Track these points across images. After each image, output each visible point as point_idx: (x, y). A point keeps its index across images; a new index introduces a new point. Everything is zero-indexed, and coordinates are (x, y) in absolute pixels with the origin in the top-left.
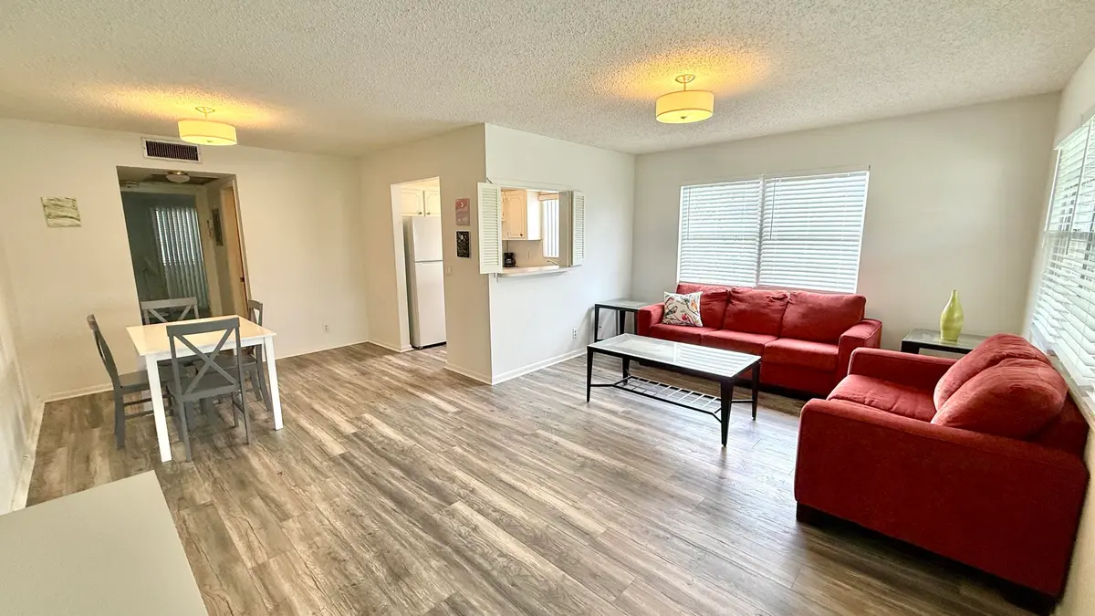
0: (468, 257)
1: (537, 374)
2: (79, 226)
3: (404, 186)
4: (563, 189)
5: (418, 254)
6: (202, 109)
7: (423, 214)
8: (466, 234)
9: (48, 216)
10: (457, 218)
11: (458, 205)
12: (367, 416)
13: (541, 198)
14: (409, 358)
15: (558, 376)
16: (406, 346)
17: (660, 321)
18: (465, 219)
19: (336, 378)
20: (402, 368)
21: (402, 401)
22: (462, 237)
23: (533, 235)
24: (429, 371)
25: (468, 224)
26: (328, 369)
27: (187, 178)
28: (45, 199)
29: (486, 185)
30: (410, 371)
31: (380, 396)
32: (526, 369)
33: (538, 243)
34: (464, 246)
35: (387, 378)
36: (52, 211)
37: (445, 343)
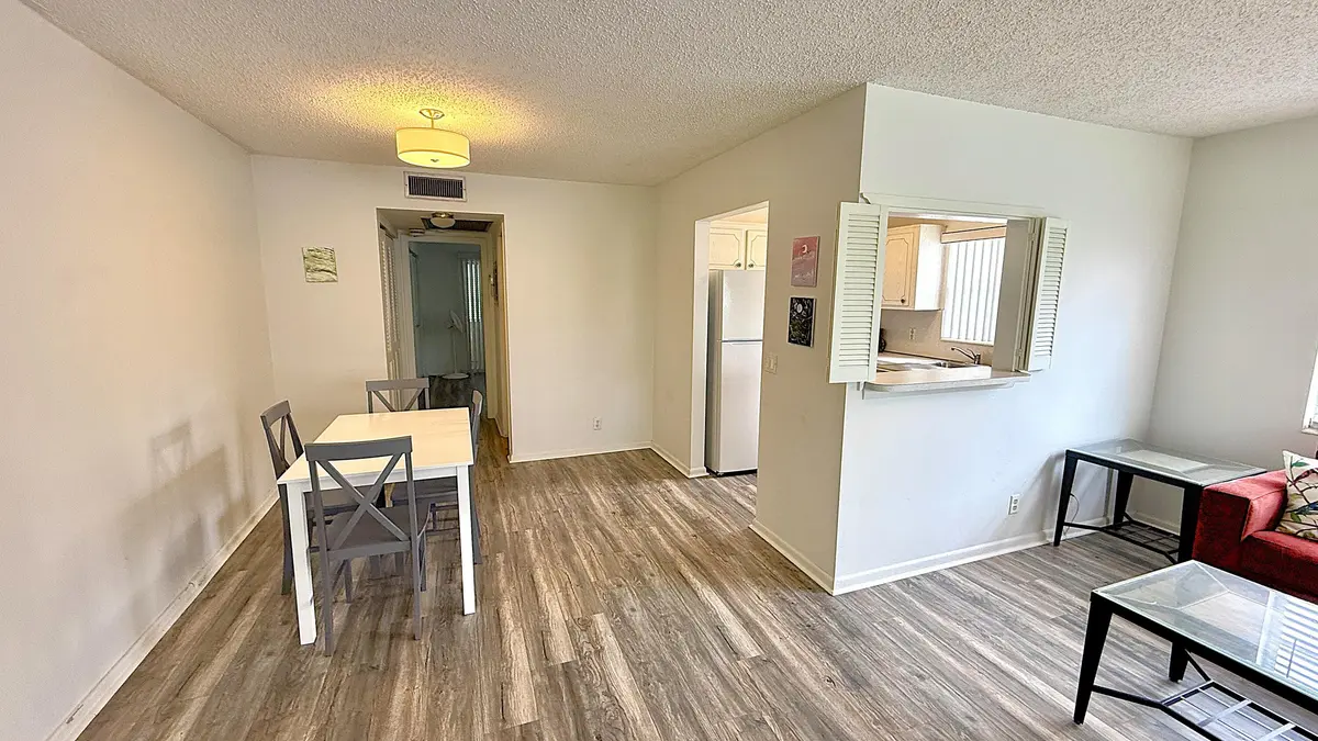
0: (808, 344)
1: (929, 585)
2: (334, 281)
3: (716, 223)
4: (1020, 214)
5: (728, 330)
6: (427, 114)
7: (742, 267)
8: (808, 304)
9: (307, 269)
10: (794, 274)
11: (798, 250)
12: (600, 620)
13: (946, 238)
14: (697, 492)
15: (975, 601)
16: (697, 469)
17: (1274, 522)
18: (810, 275)
19: (586, 512)
20: (683, 512)
21: (666, 595)
22: (800, 308)
23: (924, 301)
24: (725, 528)
25: (814, 283)
26: (583, 493)
27: (452, 222)
28: (305, 250)
29: (859, 207)
30: (696, 522)
31: (636, 572)
32: (907, 569)
33: (932, 316)
34: (803, 325)
35: (654, 530)
36: (312, 264)
37: (754, 472)
